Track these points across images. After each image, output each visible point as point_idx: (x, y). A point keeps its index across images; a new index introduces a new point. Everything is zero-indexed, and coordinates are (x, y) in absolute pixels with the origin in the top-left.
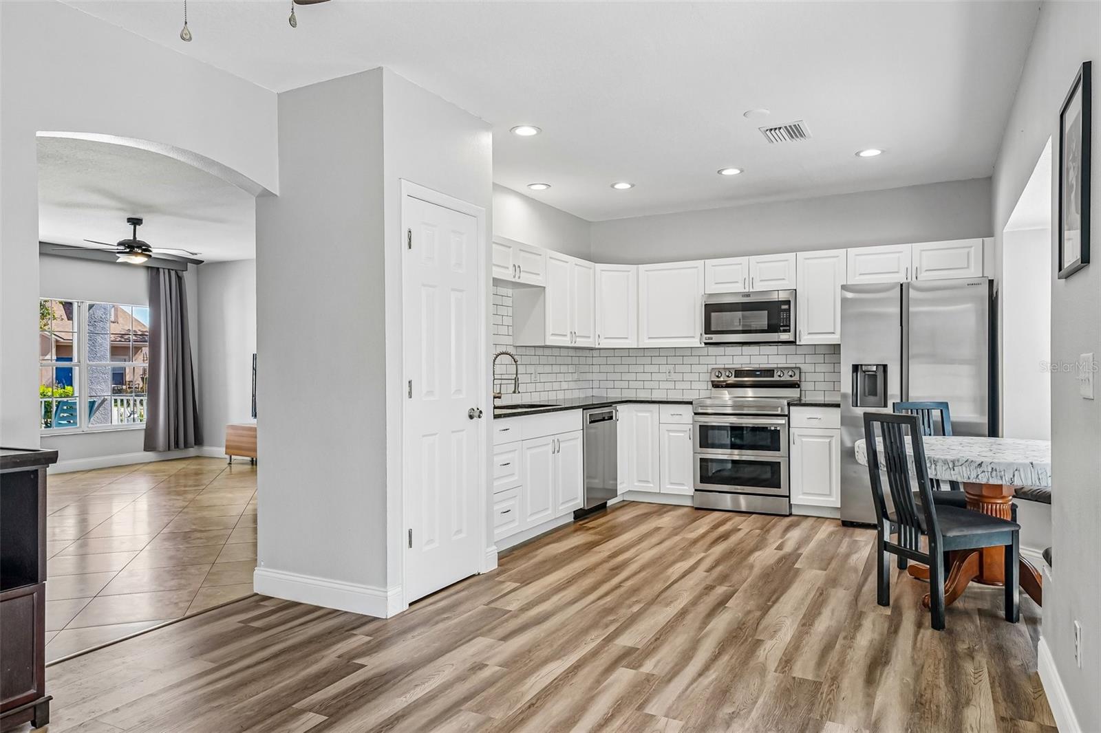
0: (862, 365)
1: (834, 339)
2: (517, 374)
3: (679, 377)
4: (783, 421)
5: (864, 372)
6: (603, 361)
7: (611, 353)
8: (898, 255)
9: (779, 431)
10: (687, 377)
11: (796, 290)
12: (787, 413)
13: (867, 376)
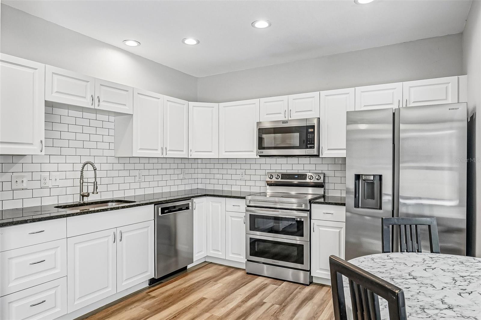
0: (362, 175)
1: (342, 154)
2: (95, 178)
3: (248, 178)
4: (306, 214)
5: (364, 180)
6: (204, 166)
7: (208, 161)
8: (392, 91)
9: (303, 221)
10: (253, 178)
11: (319, 118)
12: (309, 209)
13: (366, 183)
